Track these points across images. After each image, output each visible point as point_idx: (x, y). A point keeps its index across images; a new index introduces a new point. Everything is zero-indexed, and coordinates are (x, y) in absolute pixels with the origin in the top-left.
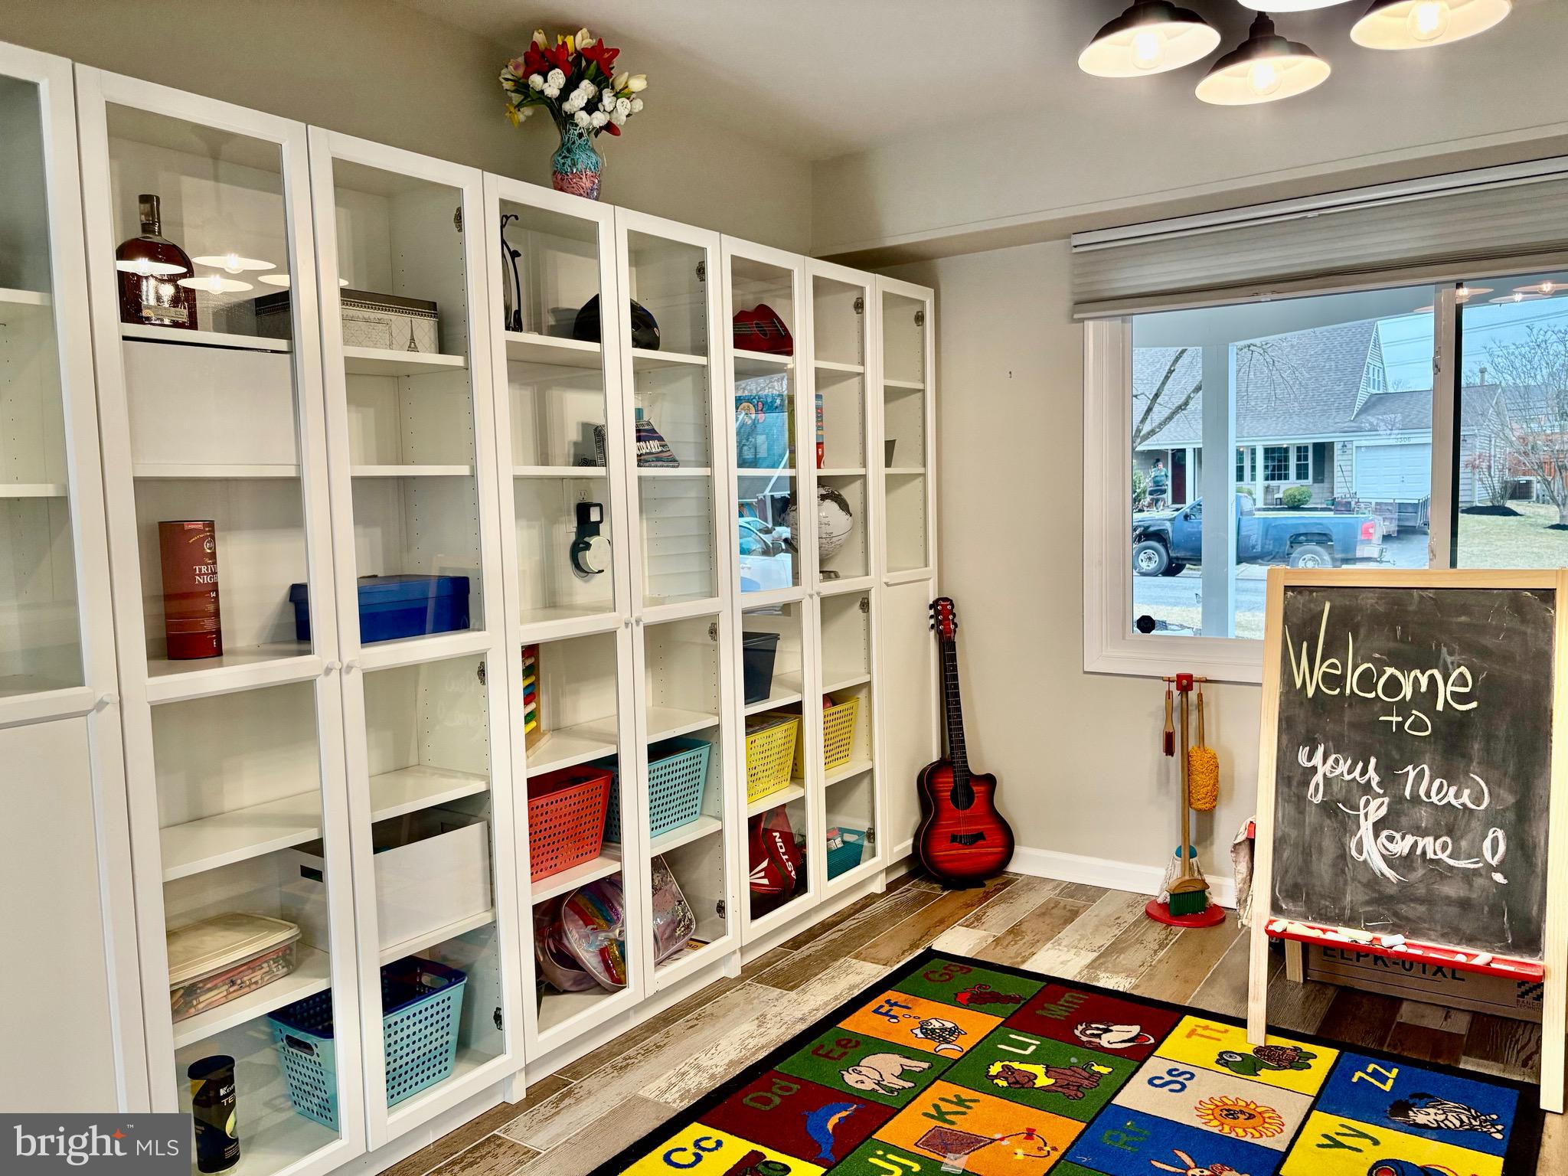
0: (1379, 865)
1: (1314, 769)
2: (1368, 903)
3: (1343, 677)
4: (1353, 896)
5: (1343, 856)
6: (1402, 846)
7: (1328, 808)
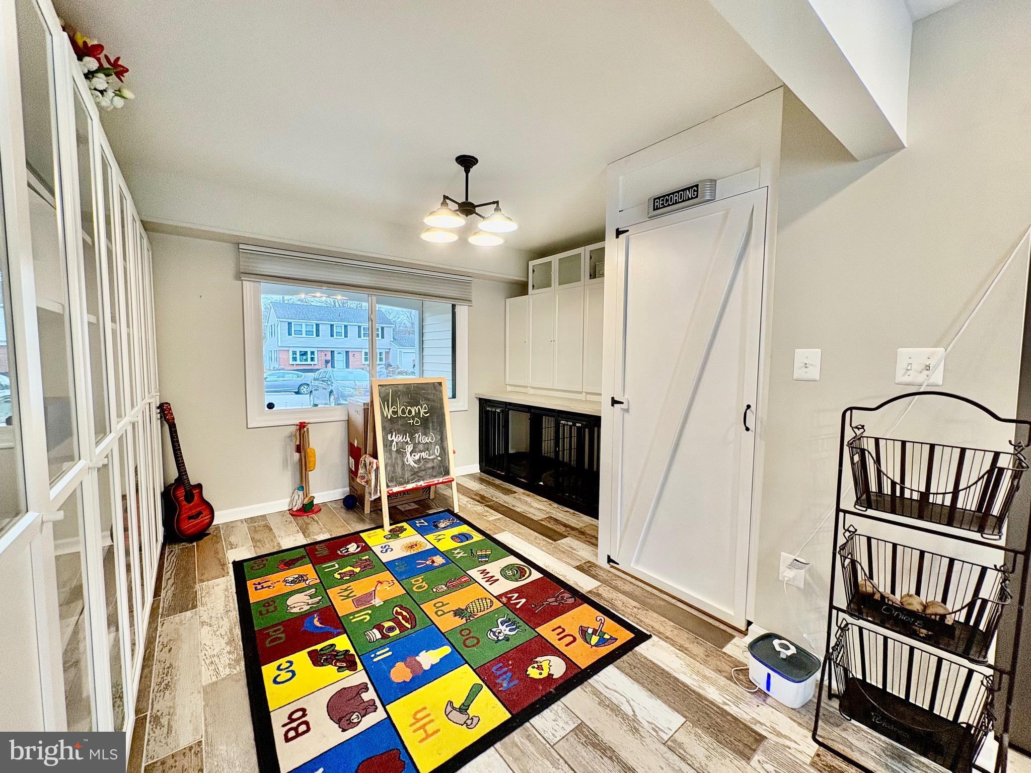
0: (413, 464)
1: (393, 441)
2: (411, 475)
3: (397, 411)
4: (407, 475)
5: (404, 464)
6: (417, 457)
7: (398, 451)
